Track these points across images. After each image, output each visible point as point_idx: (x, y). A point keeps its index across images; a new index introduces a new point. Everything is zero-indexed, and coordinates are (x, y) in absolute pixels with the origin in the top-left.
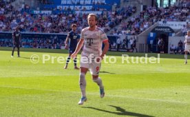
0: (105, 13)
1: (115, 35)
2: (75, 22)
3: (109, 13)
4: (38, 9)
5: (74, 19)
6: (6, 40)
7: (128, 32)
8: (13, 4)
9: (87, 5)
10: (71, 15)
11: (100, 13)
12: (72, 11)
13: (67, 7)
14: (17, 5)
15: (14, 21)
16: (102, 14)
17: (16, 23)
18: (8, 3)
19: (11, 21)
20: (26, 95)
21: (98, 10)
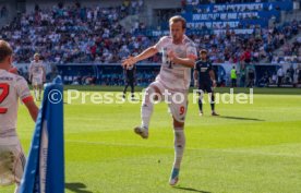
0: (258, 31)
1: (274, 63)
2: (215, 46)
3: (264, 31)
4: (159, 28)
5: (212, 42)
6: (114, 76)
7: (293, 58)
8: (122, 23)
9: (232, 20)
10: (207, 37)
11: (250, 31)
12: (209, 31)
13: (202, 24)
14: (127, 23)
15: (125, 47)
16: (254, 33)
17: (127, 50)
18: (114, 21)
19: (120, 47)
20: (146, 156)
21: (248, 27)
